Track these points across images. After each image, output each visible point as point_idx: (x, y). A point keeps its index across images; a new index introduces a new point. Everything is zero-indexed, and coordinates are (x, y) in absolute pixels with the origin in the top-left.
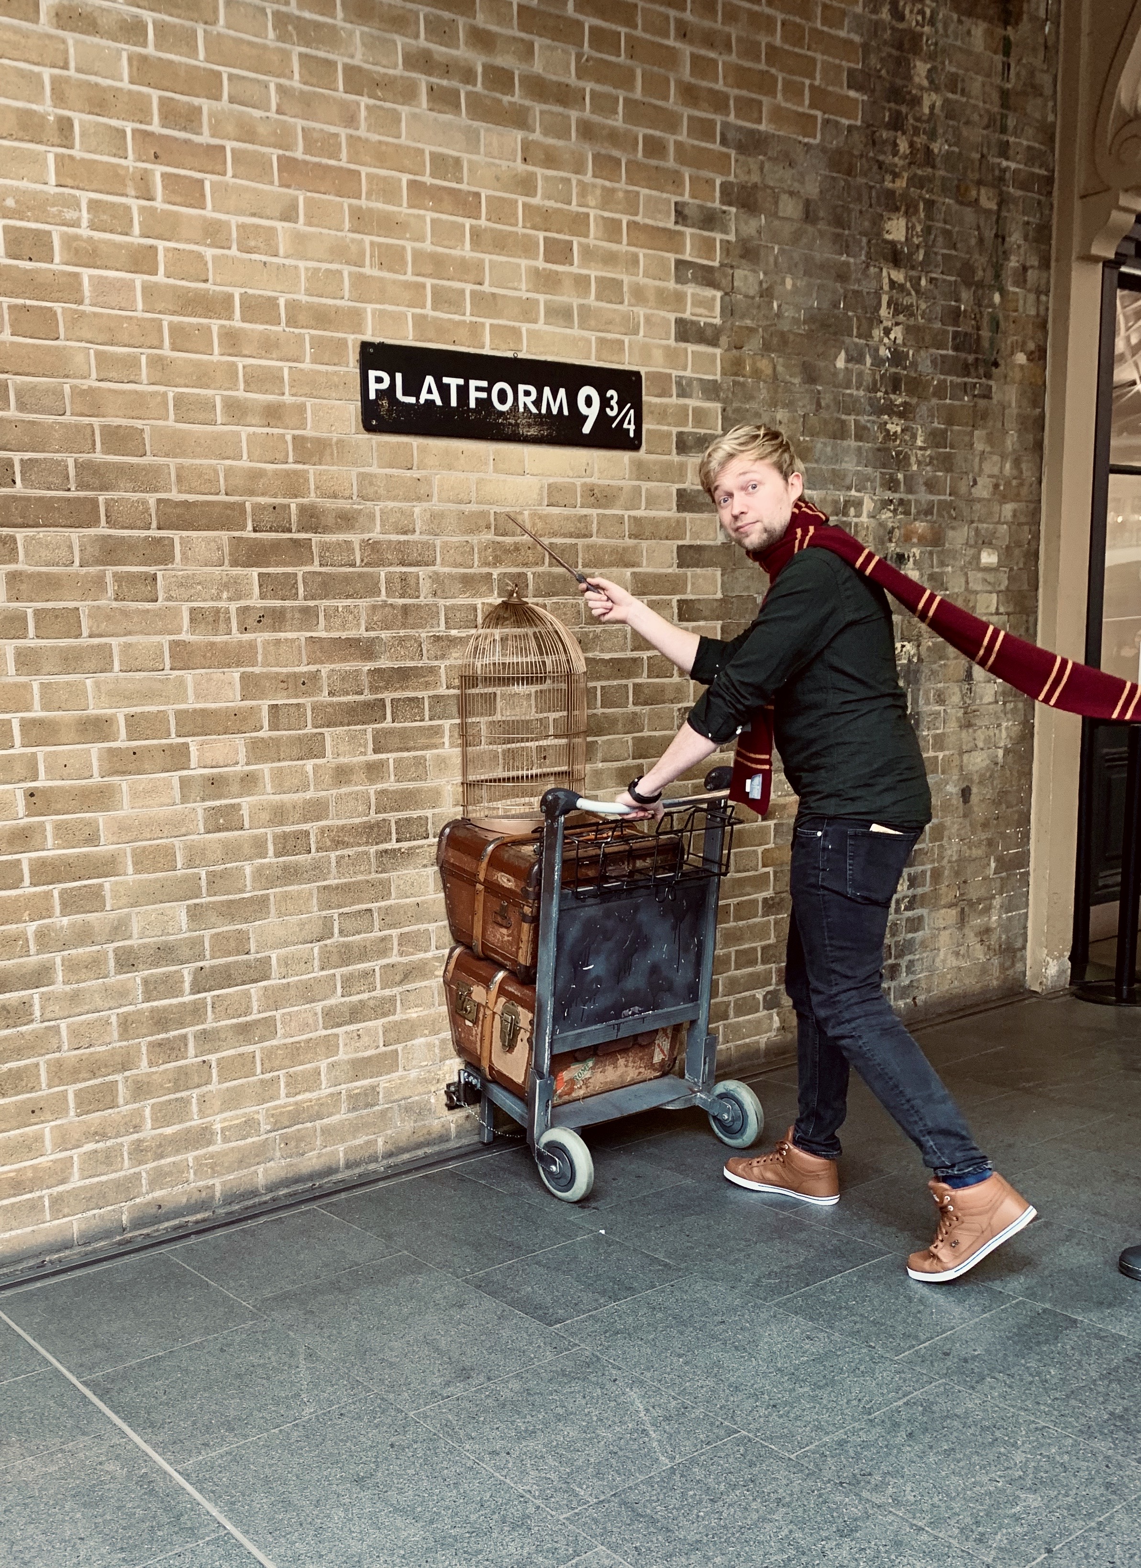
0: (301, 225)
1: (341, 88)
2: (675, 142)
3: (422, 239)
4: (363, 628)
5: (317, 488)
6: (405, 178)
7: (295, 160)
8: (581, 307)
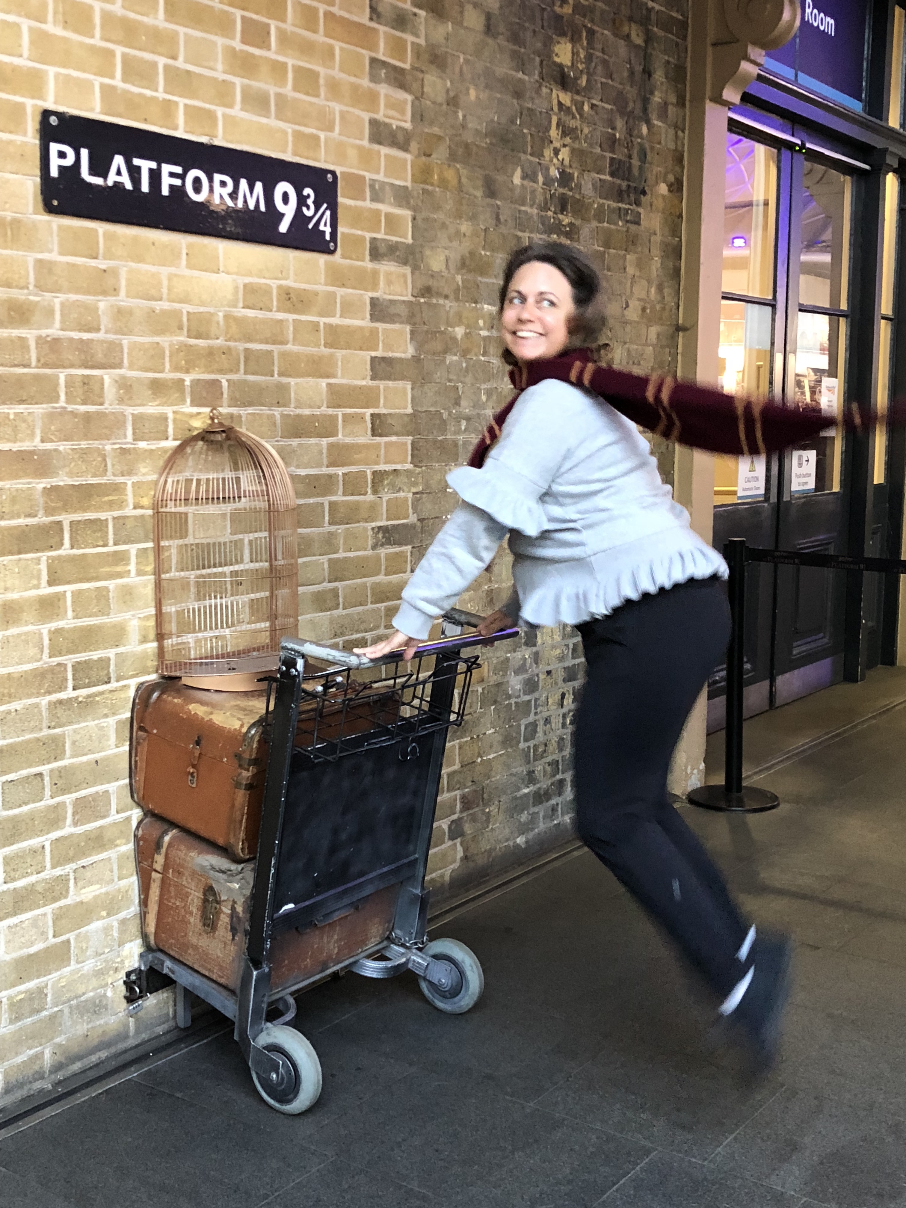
4: (38, 438)
8: (278, 95)
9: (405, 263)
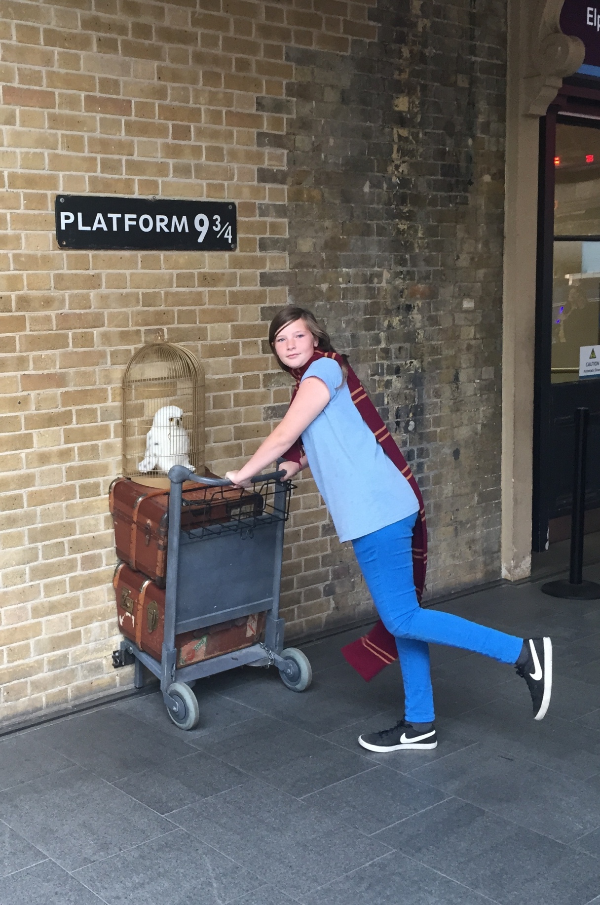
0: (17, 127)
1: (42, 43)
2: (257, 61)
3: (94, 130)
4: (58, 367)
5: (28, 285)
6: (83, 95)
7: (14, 88)
8: (196, 166)
9: (284, 250)
